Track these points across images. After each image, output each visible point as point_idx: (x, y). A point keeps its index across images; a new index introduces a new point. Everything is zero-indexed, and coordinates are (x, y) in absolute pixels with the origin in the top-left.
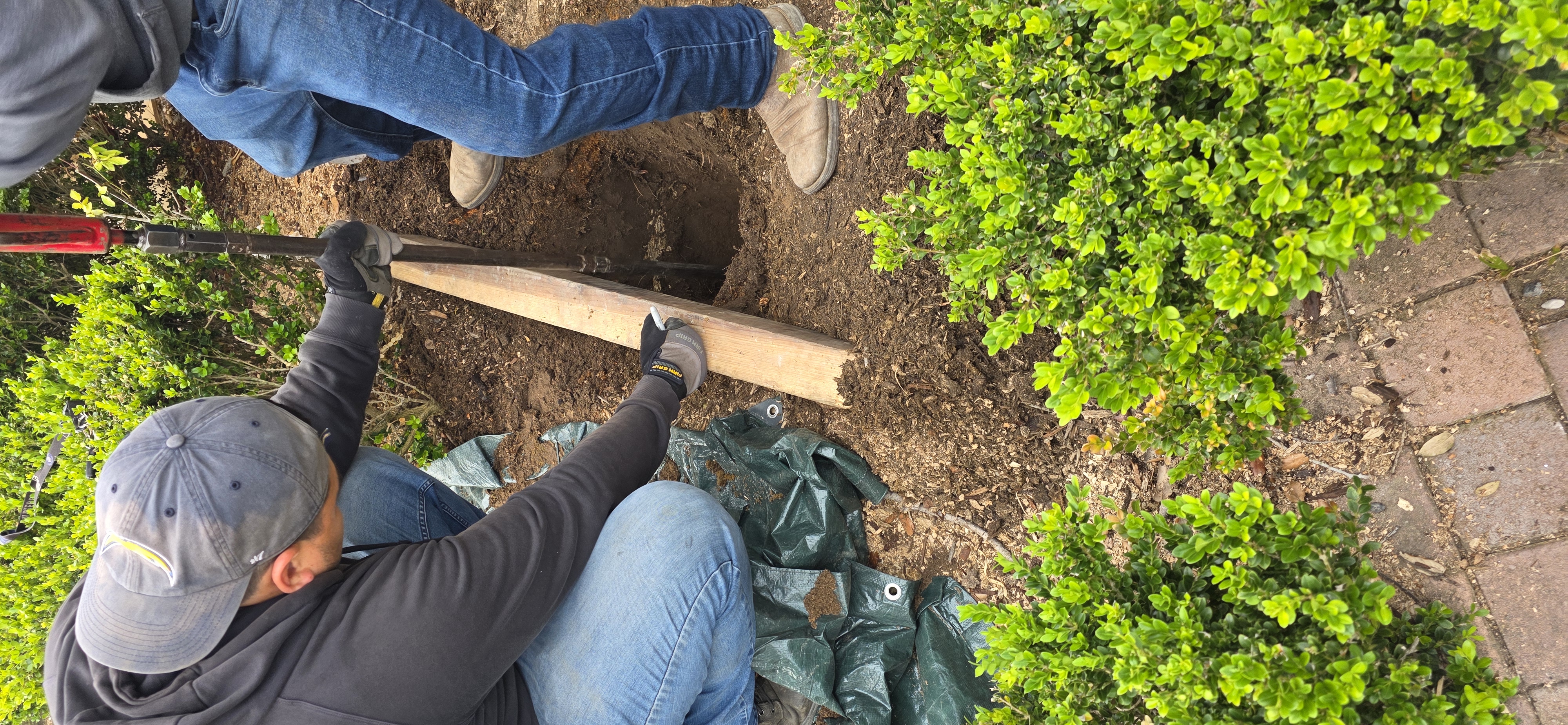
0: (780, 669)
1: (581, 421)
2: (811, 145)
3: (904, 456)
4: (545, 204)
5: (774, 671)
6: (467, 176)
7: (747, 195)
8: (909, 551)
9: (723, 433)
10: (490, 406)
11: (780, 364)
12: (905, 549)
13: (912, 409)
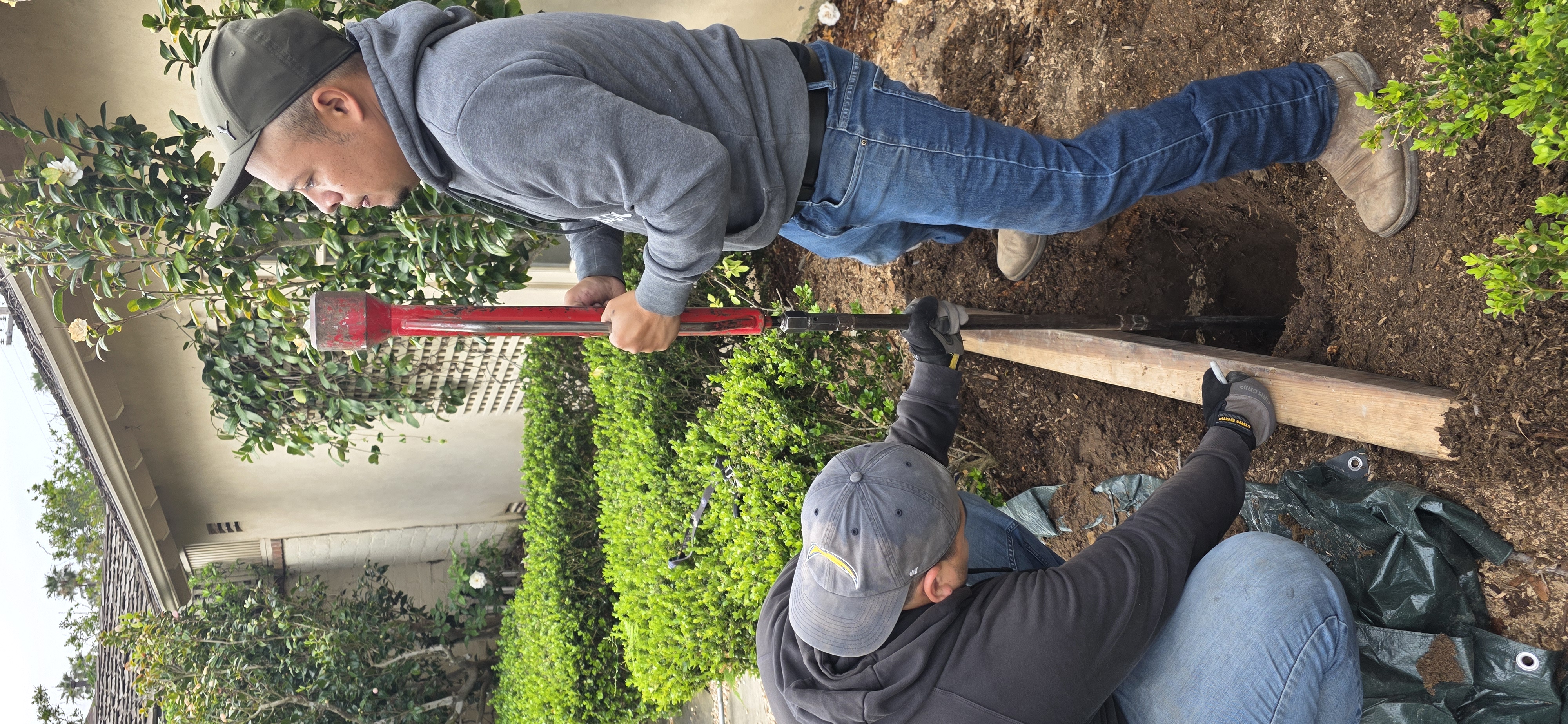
1: (1135, 474)
2: (1385, 189)
3: (1532, 512)
4: (1087, 270)
6: (1013, 252)
7: (1306, 242)
8: (1545, 618)
9: (1300, 487)
10: (1043, 459)
11: (1364, 414)
12: (1539, 616)
13: (1542, 460)
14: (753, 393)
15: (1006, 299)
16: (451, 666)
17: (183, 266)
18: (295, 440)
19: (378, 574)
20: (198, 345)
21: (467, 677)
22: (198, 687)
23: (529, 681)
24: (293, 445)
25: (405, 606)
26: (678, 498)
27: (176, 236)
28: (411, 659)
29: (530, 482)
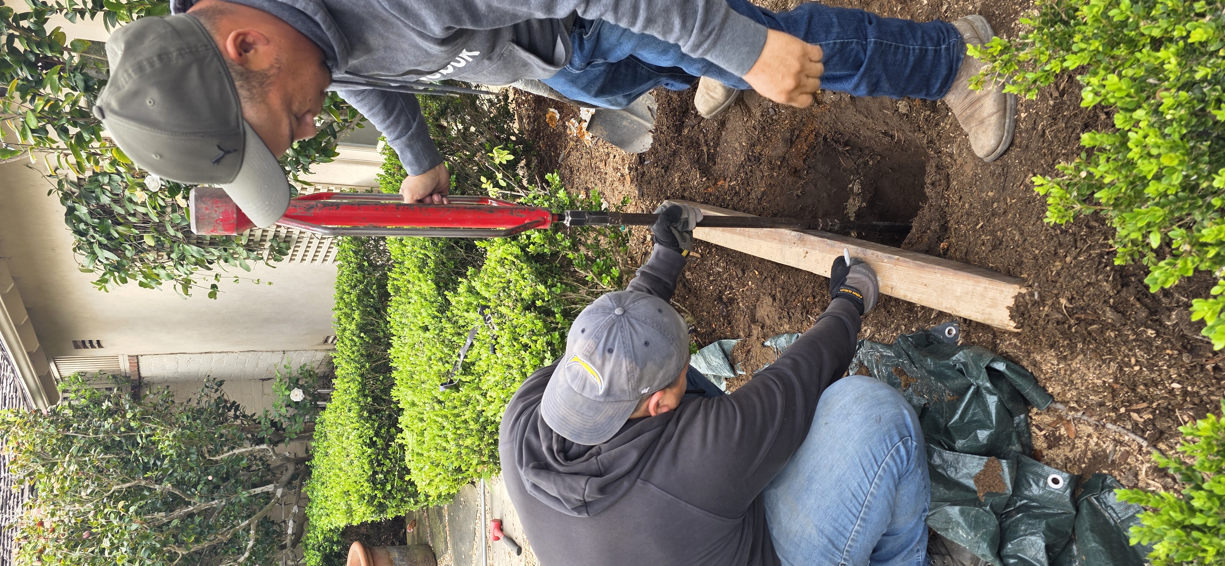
0: (952, 529)
1: (794, 333)
2: (990, 124)
3: (1068, 373)
4: (773, 176)
5: (947, 529)
7: (933, 163)
8: (1071, 451)
9: (909, 347)
10: (729, 319)
11: (958, 294)
12: (1067, 449)
13: (1078, 335)
14: (510, 258)
15: (711, 195)
16: (274, 461)
17: (33, 123)
18: (146, 276)
19: (216, 387)
20: (60, 192)
21: (287, 470)
22: (61, 470)
23: (335, 474)
24: (144, 280)
25: (238, 413)
26: (450, 337)
27: (29, 97)
28: (242, 454)
29: (340, 319)
